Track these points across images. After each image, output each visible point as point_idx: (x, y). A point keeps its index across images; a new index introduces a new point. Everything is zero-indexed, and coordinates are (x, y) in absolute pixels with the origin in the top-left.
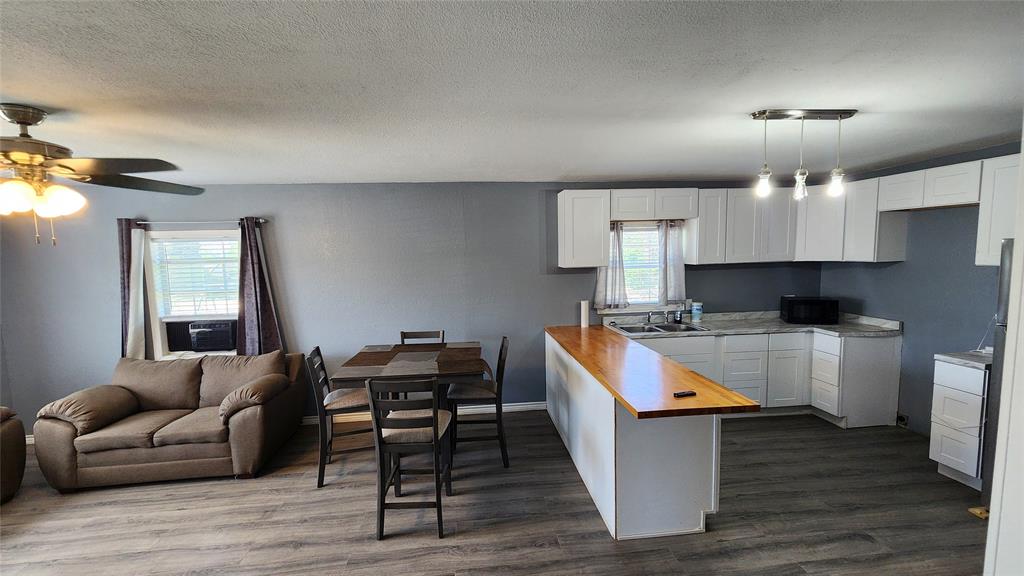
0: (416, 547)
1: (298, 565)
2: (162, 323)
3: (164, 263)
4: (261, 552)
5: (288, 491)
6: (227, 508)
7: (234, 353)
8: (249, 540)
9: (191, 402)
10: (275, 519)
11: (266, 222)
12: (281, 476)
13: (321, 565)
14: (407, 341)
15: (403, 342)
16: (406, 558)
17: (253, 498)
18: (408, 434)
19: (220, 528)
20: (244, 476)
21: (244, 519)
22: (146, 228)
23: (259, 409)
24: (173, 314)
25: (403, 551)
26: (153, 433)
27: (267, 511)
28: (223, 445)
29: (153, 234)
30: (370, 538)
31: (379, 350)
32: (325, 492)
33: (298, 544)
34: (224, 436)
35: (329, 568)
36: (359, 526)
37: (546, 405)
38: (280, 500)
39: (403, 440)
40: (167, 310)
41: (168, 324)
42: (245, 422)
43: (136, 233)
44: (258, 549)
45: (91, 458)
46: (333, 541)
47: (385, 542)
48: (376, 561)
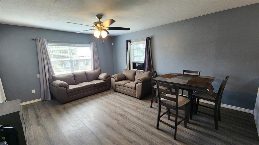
0: (166, 137)
1: (136, 124)
2: (132, 63)
3: (133, 49)
4: (132, 116)
5: (144, 105)
6: (132, 104)
7: (143, 71)
8: (131, 112)
9: (133, 80)
10: (138, 110)
11: (152, 38)
12: (145, 101)
13: (140, 127)
14: (185, 73)
15: (184, 73)
16: (161, 139)
17: (137, 104)
18: (168, 102)
19: (129, 107)
20: (138, 98)
21: (133, 107)
22: (130, 42)
23: (141, 84)
24: (134, 61)
25: (161, 136)
26: (124, 84)
27: (138, 108)
28: (135, 90)
29: (131, 43)
30: (155, 127)
31: (173, 74)
32: (151, 109)
33: (139, 119)
34: (135, 88)
35: (142, 129)
36: (154, 122)
37: (254, 112)
38: (141, 107)
39: (166, 103)
40: (133, 60)
41: (133, 63)
42: (138, 86)
43: (129, 43)
44: (131, 115)
45: (117, 86)
46: (146, 123)
47: (158, 130)
48: (153, 134)
